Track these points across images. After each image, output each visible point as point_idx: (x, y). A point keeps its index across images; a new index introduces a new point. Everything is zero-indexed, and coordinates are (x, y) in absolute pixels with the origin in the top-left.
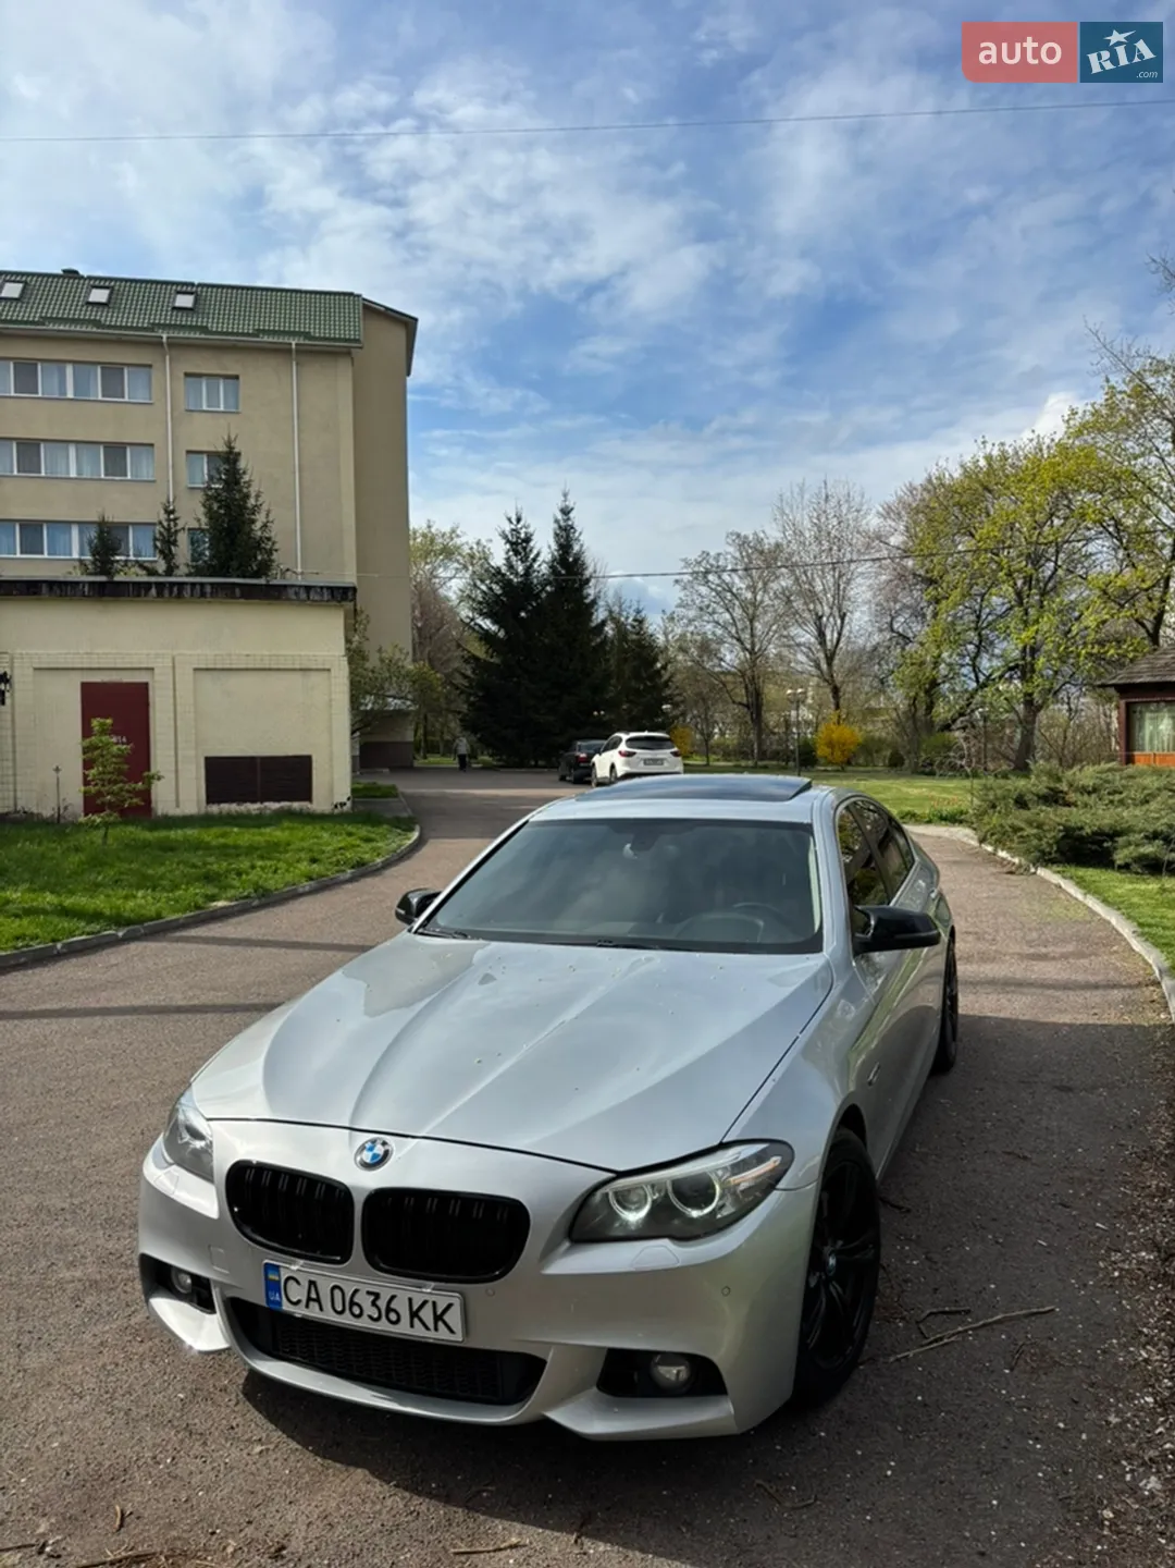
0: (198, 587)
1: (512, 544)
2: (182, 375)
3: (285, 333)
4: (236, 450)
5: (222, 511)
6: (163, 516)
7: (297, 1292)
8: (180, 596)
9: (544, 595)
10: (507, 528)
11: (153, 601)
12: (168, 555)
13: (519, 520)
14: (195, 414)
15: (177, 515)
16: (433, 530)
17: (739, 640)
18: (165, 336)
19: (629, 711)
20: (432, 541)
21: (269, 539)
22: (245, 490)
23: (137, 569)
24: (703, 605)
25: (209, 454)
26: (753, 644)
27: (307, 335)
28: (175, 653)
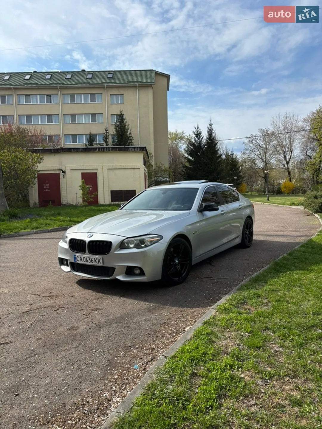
0: (108, 149)
1: (196, 135)
2: (109, 95)
3: (135, 82)
4: (123, 114)
5: (119, 130)
6: (105, 132)
7: (79, 259)
8: (104, 151)
9: (204, 148)
10: (195, 130)
11: (97, 152)
12: (106, 142)
13: (198, 128)
14: (113, 105)
15: (109, 131)
16: (177, 132)
17: (262, 159)
18: (105, 85)
19: (229, 180)
20: (177, 135)
21: (131, 136)
22: (125, 124)
23: (99, 145)
24: (251, 149)
25: (116, 115)
26: (266, 161)
27: (141, 82)
28: (103, 165)
